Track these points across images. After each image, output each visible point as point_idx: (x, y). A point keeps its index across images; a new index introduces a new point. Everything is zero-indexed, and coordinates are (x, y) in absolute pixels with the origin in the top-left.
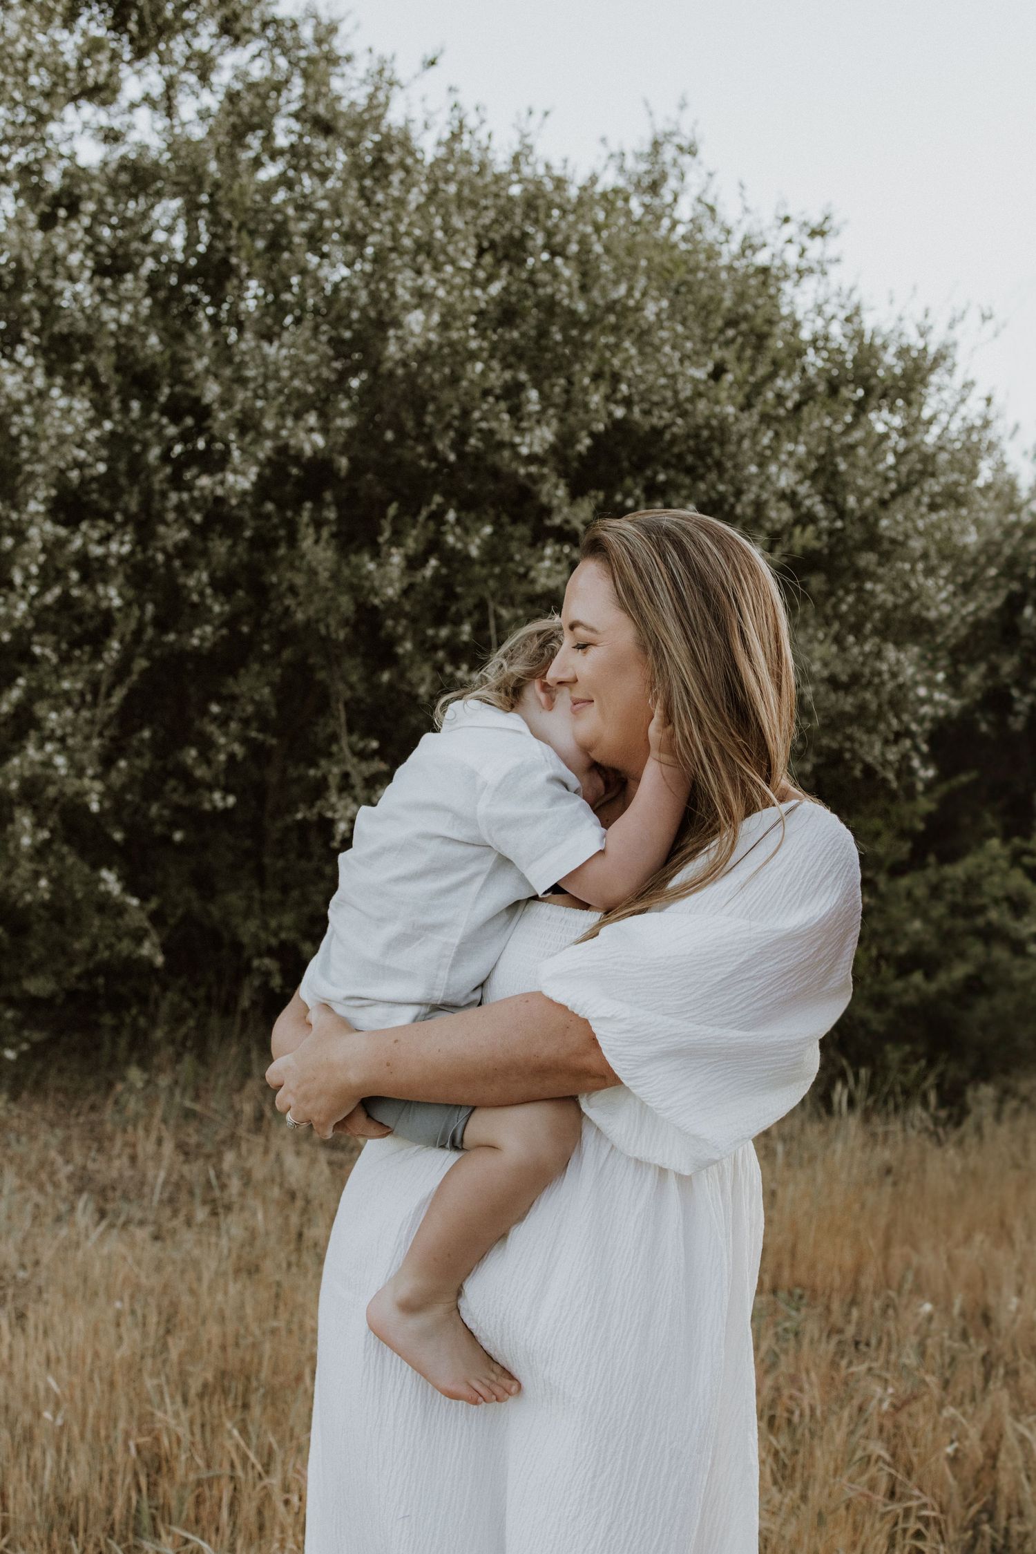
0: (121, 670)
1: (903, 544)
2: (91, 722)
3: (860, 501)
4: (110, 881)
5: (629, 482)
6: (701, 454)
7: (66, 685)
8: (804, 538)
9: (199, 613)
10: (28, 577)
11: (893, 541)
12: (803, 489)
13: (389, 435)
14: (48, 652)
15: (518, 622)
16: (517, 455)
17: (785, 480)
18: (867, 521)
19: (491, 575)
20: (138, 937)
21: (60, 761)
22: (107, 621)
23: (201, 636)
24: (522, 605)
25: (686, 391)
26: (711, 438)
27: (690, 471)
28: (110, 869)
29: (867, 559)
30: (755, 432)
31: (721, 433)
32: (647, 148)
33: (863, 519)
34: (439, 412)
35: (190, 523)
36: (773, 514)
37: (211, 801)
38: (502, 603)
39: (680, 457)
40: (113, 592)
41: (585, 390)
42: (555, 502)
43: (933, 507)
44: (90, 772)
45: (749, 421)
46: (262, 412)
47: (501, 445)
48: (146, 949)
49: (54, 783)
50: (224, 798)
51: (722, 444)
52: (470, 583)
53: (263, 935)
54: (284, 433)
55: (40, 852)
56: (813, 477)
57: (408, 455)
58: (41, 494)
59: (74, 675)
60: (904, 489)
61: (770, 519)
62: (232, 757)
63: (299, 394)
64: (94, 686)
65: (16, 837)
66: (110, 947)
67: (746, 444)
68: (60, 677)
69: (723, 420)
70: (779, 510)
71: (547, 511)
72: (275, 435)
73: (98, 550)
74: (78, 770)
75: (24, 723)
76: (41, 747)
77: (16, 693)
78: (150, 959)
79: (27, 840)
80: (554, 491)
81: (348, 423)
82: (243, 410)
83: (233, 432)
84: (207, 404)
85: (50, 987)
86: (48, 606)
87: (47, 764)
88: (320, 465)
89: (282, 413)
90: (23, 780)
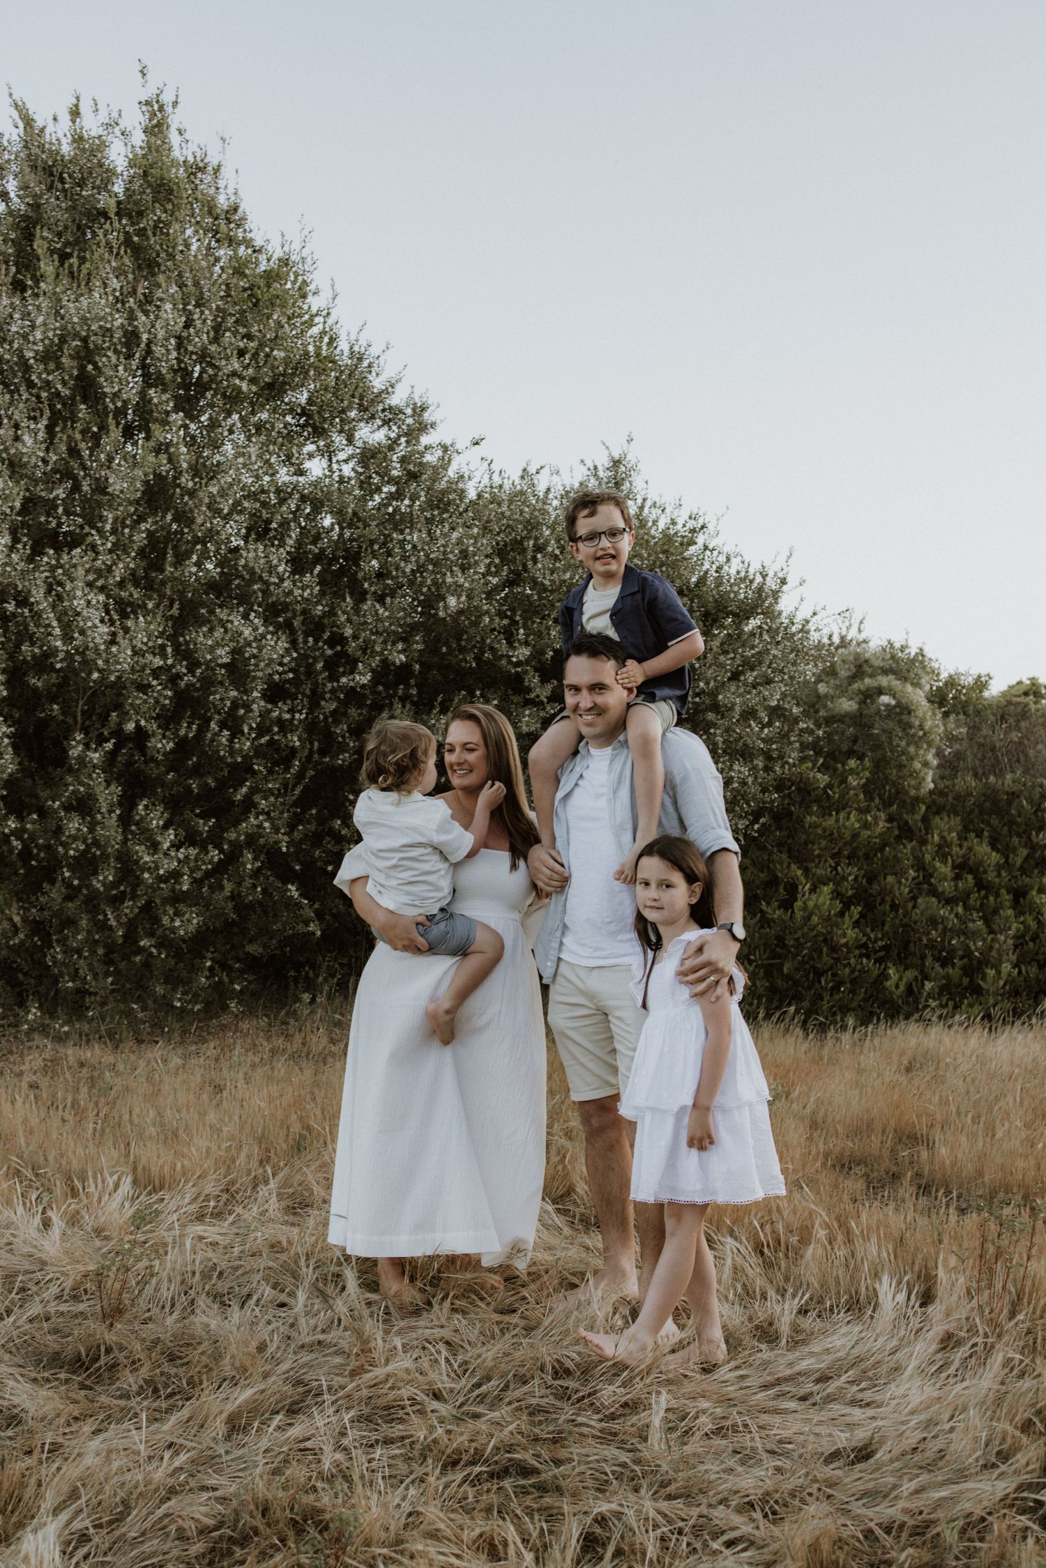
0: (300, 776)
2: (283, 804)
4: (293, 890)
7: (270, 785)
9: (342, 748)
10: (251, 730)
13: (444, 649)
14: (261, 768)
16: (510, 662)
20: (307, 921)
21: (267, 825)
22: (292, 752)
23: (343, 759)
28: (293, 884)
32: (610, 465)
34: (469, 639)
35: (338, 699)
40: (296, 739)
44: (282, 831)
46: (374, 641)
47: (502, 657)
48: (312, 927)
49: (263, 836)
54: (386, 653)
55: (256, 873)
57: (454, 660)
58: (259, 688)
59: (275, 780)
63: (395, 633)
64: (285, 785)
65: (244, 864)
66: (292, 928)
68: (267, 781)
71: (529, 690)
72: (381, 653)
73: (287, 716)
74: (276, 830)
75: (248, 805)
76: (257, 818)
77: (244, 790)
78: (313, 933)
79: (249, 866)
80: (533, 680)
81: (419, 647)
82: (364, 641)
83: (359, 653)
84: (346, 638)
85: (261, 950)
86: (261, 745)
87: (260, 826)
88: (406, 667)
89: (385, 642)
90: (247, 835)
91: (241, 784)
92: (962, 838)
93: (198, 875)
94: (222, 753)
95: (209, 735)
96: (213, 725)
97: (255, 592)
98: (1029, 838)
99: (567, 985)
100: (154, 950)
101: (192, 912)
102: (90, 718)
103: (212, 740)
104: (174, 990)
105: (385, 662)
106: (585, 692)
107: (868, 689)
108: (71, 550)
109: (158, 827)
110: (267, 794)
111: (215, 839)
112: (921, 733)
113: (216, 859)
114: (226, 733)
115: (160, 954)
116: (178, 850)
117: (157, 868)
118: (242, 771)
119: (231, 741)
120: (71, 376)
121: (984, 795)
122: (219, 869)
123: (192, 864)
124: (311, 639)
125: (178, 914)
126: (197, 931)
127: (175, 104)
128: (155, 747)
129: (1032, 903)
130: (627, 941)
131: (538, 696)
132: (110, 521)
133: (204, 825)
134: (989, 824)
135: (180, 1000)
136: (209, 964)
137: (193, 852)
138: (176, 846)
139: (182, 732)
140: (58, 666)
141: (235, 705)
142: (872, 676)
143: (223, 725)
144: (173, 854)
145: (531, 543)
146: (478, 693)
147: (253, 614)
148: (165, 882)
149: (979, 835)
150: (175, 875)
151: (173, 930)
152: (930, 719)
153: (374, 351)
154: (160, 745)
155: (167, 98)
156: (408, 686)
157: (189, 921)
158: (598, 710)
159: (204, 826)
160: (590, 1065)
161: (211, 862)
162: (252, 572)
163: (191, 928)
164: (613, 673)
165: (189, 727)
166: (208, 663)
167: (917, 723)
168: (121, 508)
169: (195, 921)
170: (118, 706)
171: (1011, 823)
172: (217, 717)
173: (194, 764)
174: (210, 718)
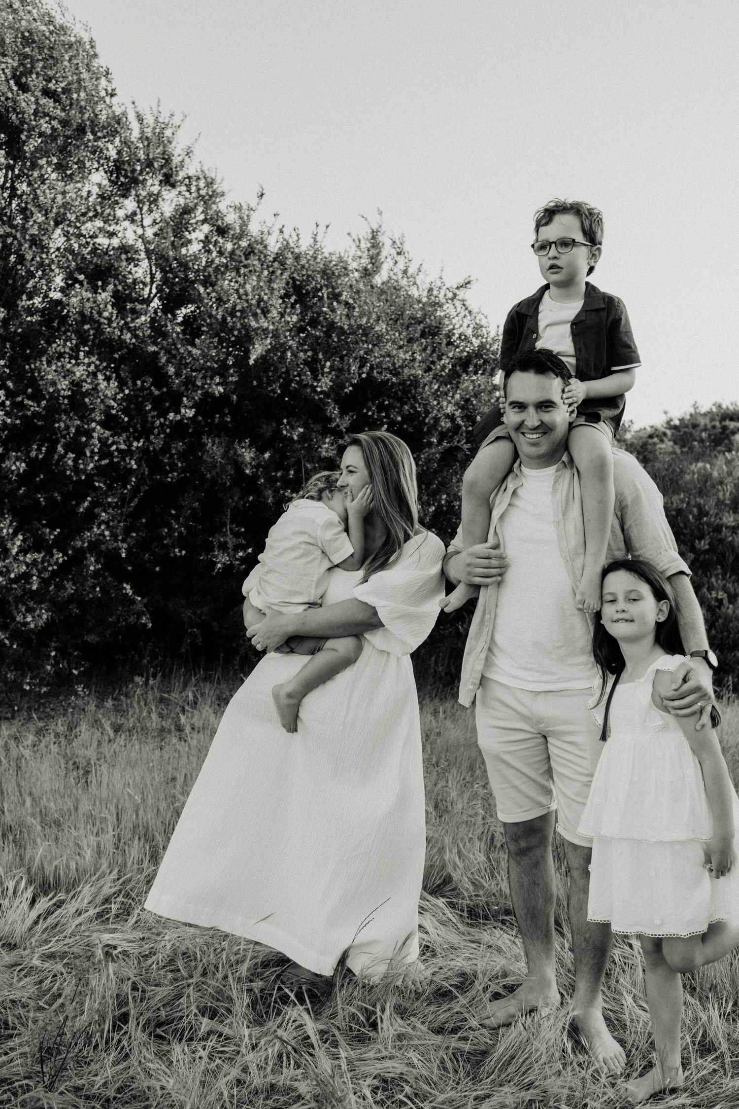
0: (135, 491)
2: (121, 514)
4: (128, 589)
6: (406, 392)
7: (110, 500)
10: (92, 452)
12: (457, 413)
13: (255, 383)
14: (101, 485)
15: (316, 471)
16: (316, 391)
17: (450, 409)
19: (303, 448)
20: (139, 615)
21: (107, 533)
22: (129, 471)
23: (172, 477)
24: (318, 462)
25: (399, 364)
26: (411, 385)
27: (400, 400)
28: (127, 584)
30: (431, 383)
31: (415, 382)
32: (370, 236)
36: (443, 424)
37: (174, 552)
38: (308, 461)
39: (396, 393)
40: (133, 462)
42: (333, 416)
44: (120, 538)
45: (428, 377)
46: (196, 377)
47: (307, 386)
48: (144, 620)
49: (104, 544)
50: (180, 551)
51: (416, 388)
52: (294, 451)
53: (193, 617)
54: (206, 386)
55: (96, 573)
56: (462, 408)
58: (98, 418)
59: (113, 495)
61: (441, 426)
62: (180, 533)
63: (210, 368)
64: (123, 498)
65: (87, 567)
66: (126, 620)
67: (427, 388)
68: (107, 496)
69: (416, 377)
70: (446, 422)
71: (330, 420)
72: (202, 388)
74: (114, 536)
75: (90, 517)
76: (99, 528)
77: (86, 504)
78: (145, 625)
79: (92, 568)
80: (333, 410)
81: (235, 379)
82: (186, 378)
83: (183, 388)
84: (170, 377)
85: (97, 639)
86: (101, 465)
87: (101, 535)
88: (224, 397)
89: (204, 378)
90: (90, 542)
91: (84, 499)
93: (46, 575)
94: (68, 473)
95: (56, 457)
96: (60, 448)
99: (505, 709)
100: (7, 642)
101: (41, 609)
103: (59, 461)
104: (24, 676)
105: (207, 395)
106: (531, 410)
109: (8, 534)
110: (105, 507)
111: (61, 544)
113: (61, 560)
114: (71, 455)
115: (12, 644)
116: (25, 555)
117: (9, 571)
118: (85, 487)
119: (75, 460)
122: (64, 570)
123: (40, 566)
125: (30, 610)
126: (45, 623)
128: (10, 469)
130: (578, 665)
131: (338, 426)
133: (50, 533)
135: (29, 684)
136: (53, 654)
137: (39, 556)
138: (23, 551)
139: (33, 454)
141: (79, 432)
143: (68, 448)
144: (22, 558)
146: (285, 421)
148: (16, 583)
150: (26, 576)
151: (26, 624)
154: (14, 468)
156: (223, 415)
157: (40, 616)
158: (545, 429)
159: (51, 535)
160: (523, 787)
161: (56, 563)
163: (41, 623)
164: (560, 391)
165: (39, 450)
166: (51, 394)
169: (45, 616)
172: (63, 440)
173: (41, 480)
174: (57, 442)
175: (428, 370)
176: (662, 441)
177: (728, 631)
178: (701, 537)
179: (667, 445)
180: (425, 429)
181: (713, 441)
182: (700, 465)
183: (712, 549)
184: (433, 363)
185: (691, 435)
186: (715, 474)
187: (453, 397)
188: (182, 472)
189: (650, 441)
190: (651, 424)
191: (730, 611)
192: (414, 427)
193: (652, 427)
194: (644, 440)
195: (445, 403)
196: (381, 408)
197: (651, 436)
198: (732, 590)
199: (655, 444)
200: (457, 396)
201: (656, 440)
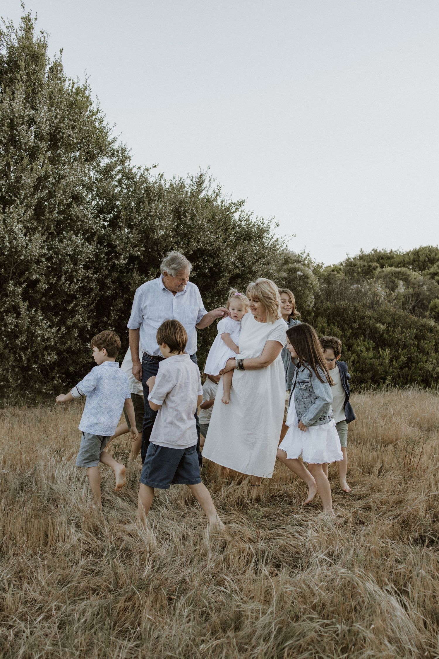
0: (94, 300)
1: (257, 273)
2: (87, 311)
3: (248, 263)
5: (200, 259)
6: (215, 253)
7: (83, 303)
8: (237, 271)
9: (109, 288)
11: (255, 272)
12: (236, 262)
13: (150, 250)
14: (80, 296)
17: (233, 260)
18: (250, 268)
21: (81, 319)
22: (92, 289)
23: (109, 293)
25: (212, 240)
26: (217, 249)
27: (212, 257)
29: (249, 276)
30: (226, 249)
33: (249, 267)
34: (161, 246)
35: (108, 269)
36: (230, 267)
39: (210, 254)
40: (94, 284)
41: (192, 242)
43: (264, 264)
44: (87, 321)
45: (225, 246)
46: (127, 247)
49: (80, 324)
51: (219, 251)
55: (77, 338)
56: (239, 259)
57: (154, 254)
58: (82, 264)
59: (84, 301)
60: (257, 261)
62: (115, 318)
64: (88, 303)
65: (74, 334)
67: (224, 251)
69: (219, 246)
72: (129, 251)
73: (91, 275)
74: (84, 320)
75: (73, 313)
76: (78, 316)
77: (72, 305)
79: (76, 335)
81: (143, 249)
82: (123, 247)
84: (116, 245)
86: (80, 287)
87: (79, 320)
89: (131, 247)
90: (74, 323)
91: (72, 302)
92: (329, 325)
93: (57, 339)
94: (66, 290)
95: (61, 283)
96: (63, 278)
97: (78, 225)
98: (351, 326)
100: (36, 369)
101: (54, 354)
102: (15, 274)
103: (62, 285)
104: (43, 385)
105: (131, 255)
107: (290, 269)
108: (10, 206)
109: (41, 319)
110: (81, 306)
112: (311, 286)
113: (64, 332)
114: (68, 282)
115: (39, 371)
118: (72, 297)
119: (69, 285)
120: (7, 135)
121: (334, 309)
124: (99, 245)
125: (49, 354)
126: (55, 360)
127: (36, 19)
128: (41, 287)
129: (355, 349)
132: (23, 194)
134: (336, 320)
135: (45, 389)
136: (58, 375)
138: (50, 327)
139: (51, 281)
140: (6, 253)
141: (72, 271)
142: (291, 263)
143: (67, 279)
144: (49, 330)
145: (183, 209)
147: (79, 234)
148: (44, 342)
149: (334, 324)
150: (48, 339)
151: (46, 361)
152: (314, 280)
153: (110, 126)
154: (43, 286)
155: (32, 16)
156: (134, 265)
157: (53, 357)
159: (57, 319)
161: (62, 334)
162: (78, 217)
163: (53, 360)
165: (53, 279)
167: (310, 282)
168: (27, 189)
169: (55, 357)
170: (28, 270)
171: (344, 320)
172: (65, 275)
173: (52, 294)
174: (61, 276)
175: (225, 242)
176: (338, 273)
177: (365, 364)
178: (355, 322)
179: (341, 275)
180: (222, 270)
181: (364, 273)
182: (355, 286)
183: (360, 327)
184: (226, 239)
185: (353, 270)
186: (363, 290)
187: (234, 254)
188: (114, 290)
189: (332, 273)
190: (334, 264)
191: (366, 355)
192: (218, 269)
193: (334, 265)
194: (329, 273)
195: (230, 257)
196: (205, 261)
197: (333, 271)
198: (367, 345)
199: (335, 275)
200: (236, 253)
201: (336, 272)
